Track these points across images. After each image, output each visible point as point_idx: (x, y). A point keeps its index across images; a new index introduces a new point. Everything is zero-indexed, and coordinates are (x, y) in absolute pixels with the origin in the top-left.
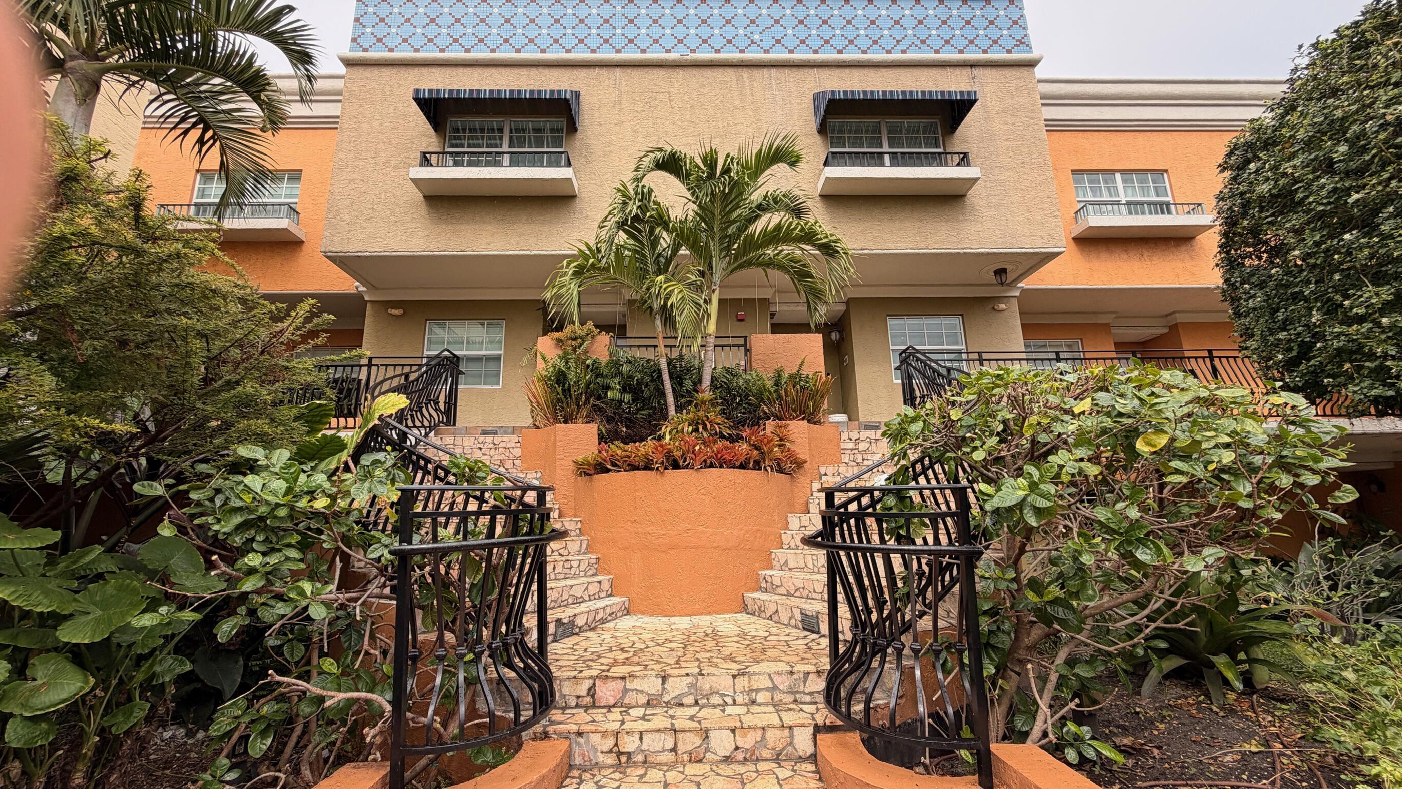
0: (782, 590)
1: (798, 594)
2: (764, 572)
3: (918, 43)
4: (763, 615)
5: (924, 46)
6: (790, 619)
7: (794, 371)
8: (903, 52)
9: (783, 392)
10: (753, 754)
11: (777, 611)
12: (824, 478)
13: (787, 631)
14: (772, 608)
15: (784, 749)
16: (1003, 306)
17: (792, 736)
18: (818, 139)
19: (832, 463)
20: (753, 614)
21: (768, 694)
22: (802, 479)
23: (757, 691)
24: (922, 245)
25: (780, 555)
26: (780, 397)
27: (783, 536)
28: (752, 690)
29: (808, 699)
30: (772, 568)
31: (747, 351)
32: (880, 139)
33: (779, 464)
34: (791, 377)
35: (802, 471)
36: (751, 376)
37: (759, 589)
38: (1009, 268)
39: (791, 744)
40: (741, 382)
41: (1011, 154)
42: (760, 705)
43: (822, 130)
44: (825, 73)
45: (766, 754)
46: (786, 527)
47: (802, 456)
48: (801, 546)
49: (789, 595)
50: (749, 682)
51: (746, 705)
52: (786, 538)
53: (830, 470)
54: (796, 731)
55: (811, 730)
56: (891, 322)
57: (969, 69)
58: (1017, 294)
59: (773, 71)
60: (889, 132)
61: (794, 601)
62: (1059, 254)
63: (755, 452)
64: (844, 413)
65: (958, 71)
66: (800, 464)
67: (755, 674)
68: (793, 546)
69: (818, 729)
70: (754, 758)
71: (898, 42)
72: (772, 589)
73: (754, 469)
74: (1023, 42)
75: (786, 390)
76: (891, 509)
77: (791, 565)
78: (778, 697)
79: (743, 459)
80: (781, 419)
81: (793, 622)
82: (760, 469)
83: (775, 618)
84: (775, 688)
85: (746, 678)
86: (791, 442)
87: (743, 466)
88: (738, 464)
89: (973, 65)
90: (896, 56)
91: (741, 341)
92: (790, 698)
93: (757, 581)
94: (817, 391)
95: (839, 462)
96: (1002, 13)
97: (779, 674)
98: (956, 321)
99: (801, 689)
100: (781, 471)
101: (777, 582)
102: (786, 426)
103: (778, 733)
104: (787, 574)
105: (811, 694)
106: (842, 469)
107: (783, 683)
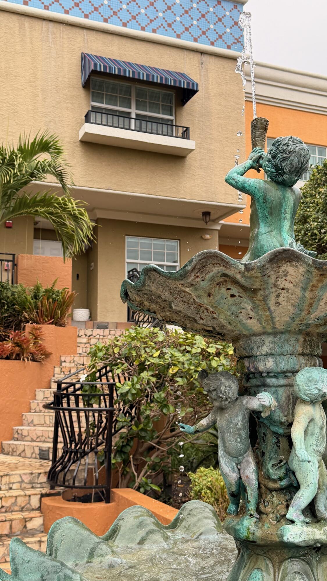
0: (28, 438)
1: (38, 440)
2: (17, 428)
3: (165, 25)
4: (15, 454)
5: (169, 29)
6: (32, 454)
7: (49, 287)
8: (154, 31)
9: (39, 304)
10: (10, 509)
11: (24, 450)
12: (64, 364)
13: (30, 460)
14: (21, 449)
15: (25, 505)
16: (208, 236)
17: (30, 500)
18: (81, 92)
19: (70, 354)
20: (8, 454)
21: (19, 485)
22: (48, 364)
23: (13, 483)
24: (151, 192)
25: (28, 416)
26: (37, 307)
27: (32, 405)
28: (10, 483)
29: (39, 486)
30: (22, 425)
31: (15, 265)
32: (130, 100)
33: (33, 356)
34: (47, 291)
35: (48, 359)
36: (17, 289)
37: (13, 439)
38: (212, 212)
39: (29, 503)
40: (9, 294)
41: (220, 130)
42: (14, 490)
43: (86, 85)
44: (92, 36)
45: (16, 508)
46: (34, 397)
47: (49, 350)
48: (44, 410)
49: (32, 441)
50: (9, 478)
51: (7, 490)
52: (33, 406)
53: (68, 359)
54: (32, 497)
55: (39, 496)
56: (129, 240)
57: (199, 55)
58: (219, 228)
59: (51, 25)
60: (137, 96)
61: (35, 444)
62: (242, 209)
63: (17, 349)
64: (87, 308)
65: (192, 55)
66: (47, 355)
67: (12, 475)
68: (38, 410)
69: (43, 496)
70: (11, 510)
71: (151, 21)
72: (21, 437)
73: (15, 359)
74: (239, 41)
75: (42, 302)
76: (86, 391)
77: (35, 422)
78: (24, 485)
79: (8, 353)
80: (37, 323)
81: (34, 455)
82: (20, 359)
83: (23, 455)
84: (22, 481)
85: (8, 477)
86: (41, 339)
87: (8, 358)
88: (5, 356)
89: (202, 53)
90: (147, 34)
91: (10, 258)
92: (30, 486)
93: (12, 434)
94: (64, 302)
95: (75, 353)
96: (228, 13)
97: (25, 474)
98: (175, 244)
99: (36, 481)
100: (34, 360)
101: (25, 433)
102: (39, 329)
103: (23, 499)
104: (33, 428)
105: (41, 483)
106: (76, 359)
107: (27, 479)
